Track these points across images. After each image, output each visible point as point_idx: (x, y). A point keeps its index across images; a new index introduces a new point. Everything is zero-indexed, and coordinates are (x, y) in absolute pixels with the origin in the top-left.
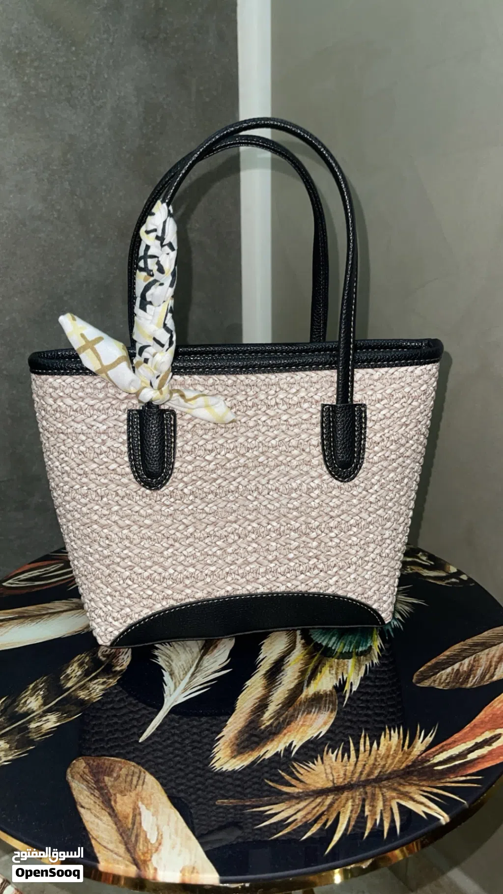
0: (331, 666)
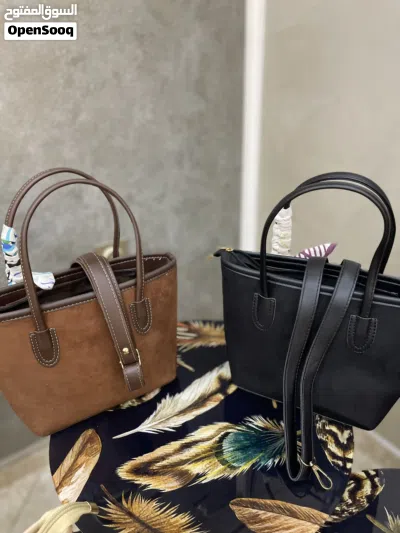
0: (210, 462)
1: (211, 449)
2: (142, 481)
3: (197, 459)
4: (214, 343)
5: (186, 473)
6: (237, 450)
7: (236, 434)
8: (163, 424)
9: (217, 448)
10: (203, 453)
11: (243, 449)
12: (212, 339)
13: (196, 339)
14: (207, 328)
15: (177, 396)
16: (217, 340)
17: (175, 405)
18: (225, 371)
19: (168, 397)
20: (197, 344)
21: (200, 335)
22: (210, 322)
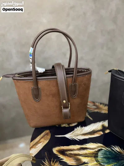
0: (91, 159)
1: (93, 153)
2: (61, 156)
3: (86, 156)
4: (103, 112)
5: (80, 160)
6: (104, 158)
7: (105, 151)
8: (75, 137)
9: (96, 154)
10: (89, 154)
11: (107, 158)
12: (103, 110)
13: (96, 109)
14: (101, 106)
15: (84, 128)
16: (105, 111)
17: (82, 131)
18: (106, 123)
19: (80, 127)
20: (96, 111)
21: (98, 108)
22: (103, 104)
